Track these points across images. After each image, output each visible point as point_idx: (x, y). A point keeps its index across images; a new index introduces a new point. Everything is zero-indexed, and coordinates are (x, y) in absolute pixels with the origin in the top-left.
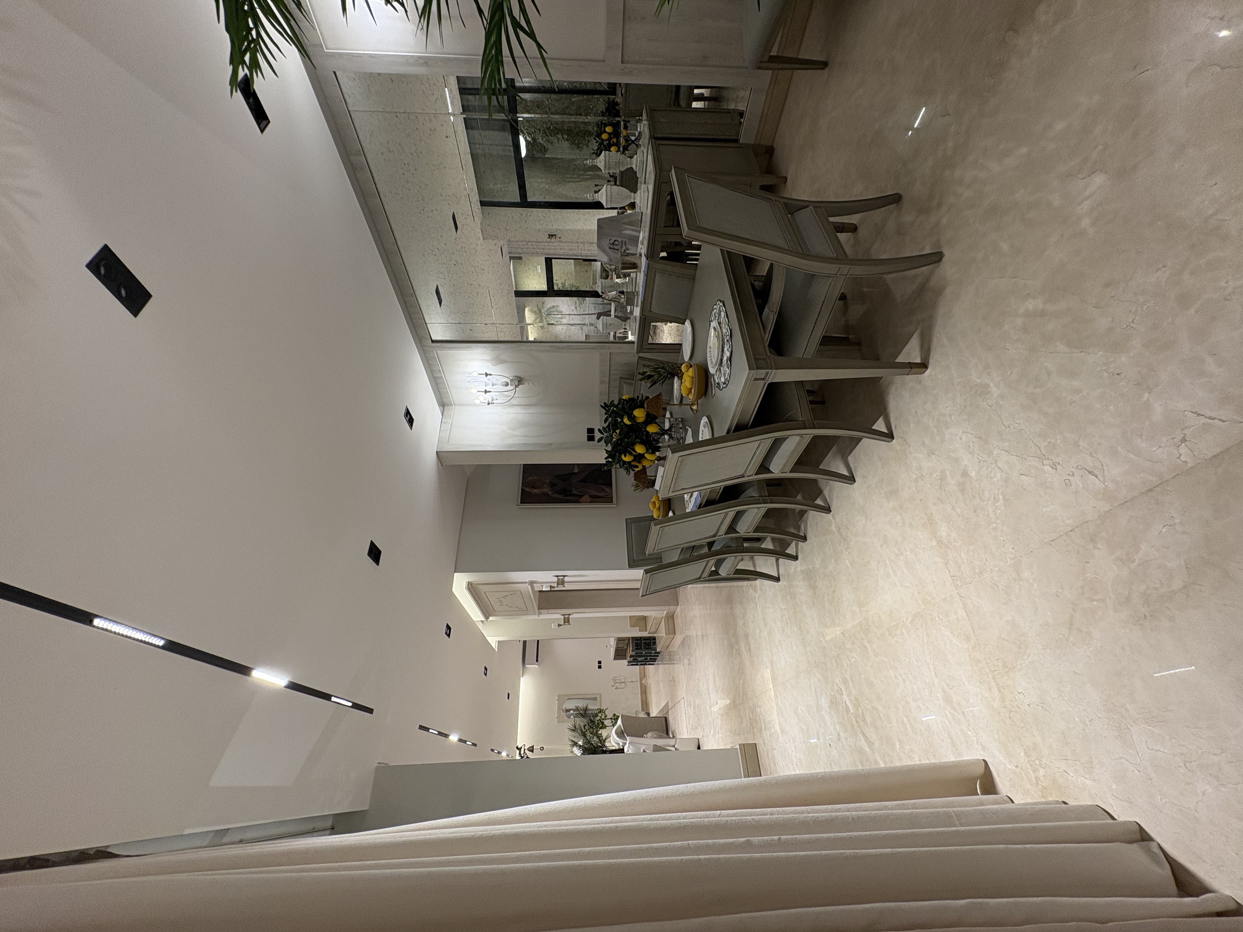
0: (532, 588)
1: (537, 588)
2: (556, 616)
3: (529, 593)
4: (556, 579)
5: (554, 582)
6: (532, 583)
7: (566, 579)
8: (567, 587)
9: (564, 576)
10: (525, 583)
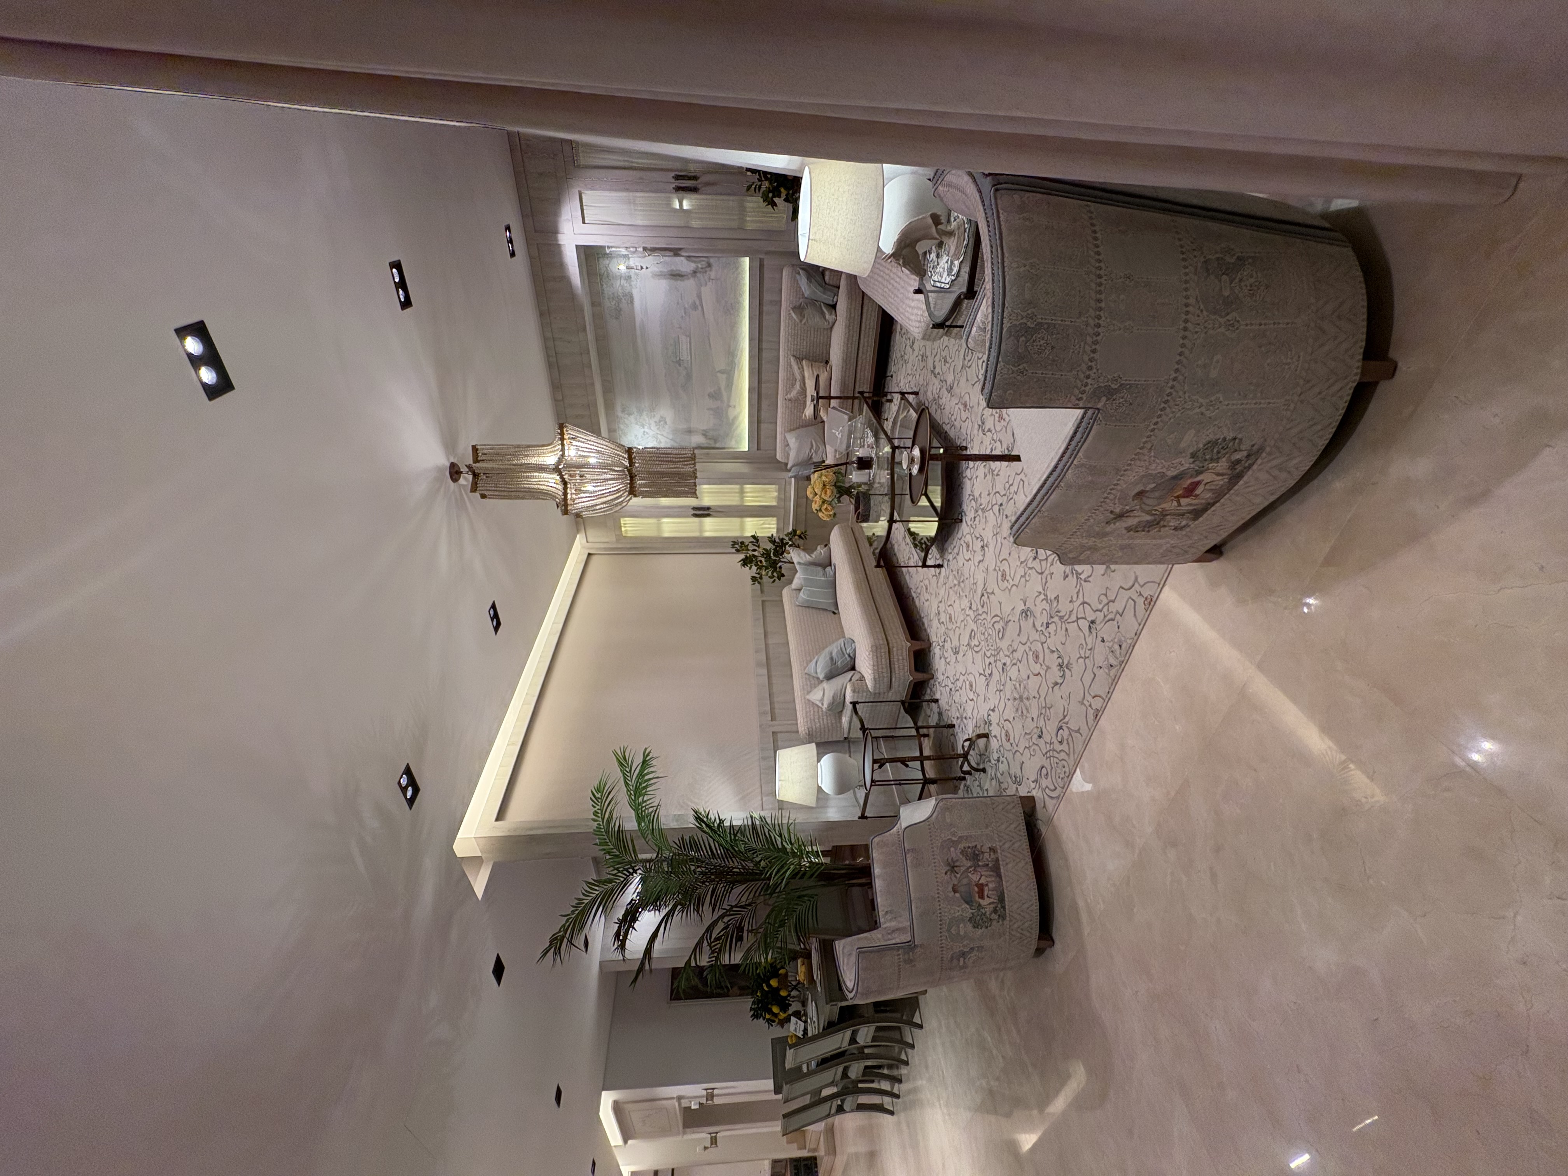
0: (680, 1104)
1: (685, 1103)
2: (702, 1136)
3: (675, 1111)
4: (704, 1093)
5: (703, 1097)
6: (680, 1098)
7: (716, 1092)
8: (717, 1101)
9: (713, 1089)
10: (672, 1098)
